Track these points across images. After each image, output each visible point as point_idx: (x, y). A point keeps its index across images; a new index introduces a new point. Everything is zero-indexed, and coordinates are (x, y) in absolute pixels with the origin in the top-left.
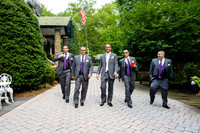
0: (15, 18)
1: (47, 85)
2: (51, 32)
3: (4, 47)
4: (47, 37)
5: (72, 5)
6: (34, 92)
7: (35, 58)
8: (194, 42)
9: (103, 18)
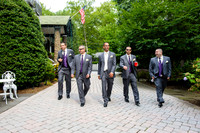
0: (18, 19)
1: (48, 82)
2: (51, 30)
3: (8, 46)
4: (47, 35)
5: (71, 3)
6: (36, 89)
7: (37, 56)
8: (187, 40)
9: (101, 16)
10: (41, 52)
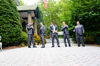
0: (2, 4)
10: (18, 24)
